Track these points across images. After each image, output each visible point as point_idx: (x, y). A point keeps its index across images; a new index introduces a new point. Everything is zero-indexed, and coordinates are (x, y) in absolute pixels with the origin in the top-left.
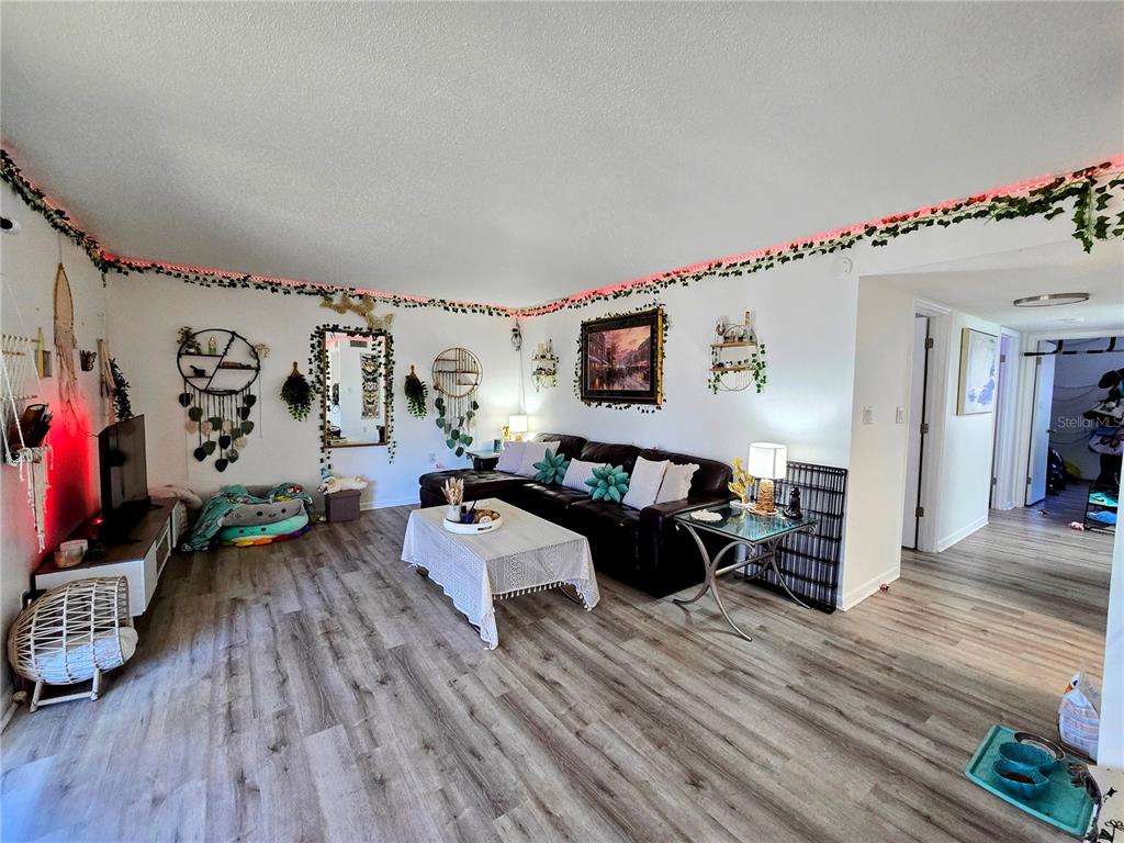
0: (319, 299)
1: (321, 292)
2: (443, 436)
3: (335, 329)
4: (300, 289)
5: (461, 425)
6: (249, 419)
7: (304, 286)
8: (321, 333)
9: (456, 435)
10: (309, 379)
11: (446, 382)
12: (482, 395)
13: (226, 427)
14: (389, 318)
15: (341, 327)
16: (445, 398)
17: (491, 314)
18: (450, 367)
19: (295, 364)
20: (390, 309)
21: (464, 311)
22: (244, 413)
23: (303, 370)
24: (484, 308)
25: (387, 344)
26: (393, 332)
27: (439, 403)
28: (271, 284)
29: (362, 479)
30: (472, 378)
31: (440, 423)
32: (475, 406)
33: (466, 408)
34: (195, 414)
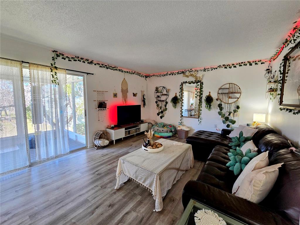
0: (182, 74)
1: (183, 72)
2: (220, 119)
3: (186, 82)
4: (178, 73)
5: (229, 115)
6: (167, 107)
7: (179, 72)
8: (182, 84)
9: (227, 119)
10: (179, 97)
11: (225, 99)
12: (241, 103)
13: (162, 109)
14: (203, 76)
15: (187, 82)
16: (223, 104)
17: (251, 65)
18: (227, 91)
19: (176, 93)
21: (235, 67)
22: (166, 106)
23: (178, 95)
24: (247, 63)
25: (201, 85)
26: (203, 81)
27: (220, 106)
28: (171, 73)
29: (188, 127)
30: (237, 95)
31: (220, 113)
32: (238, 107)
33: (233, 108)
34: (158, 105)
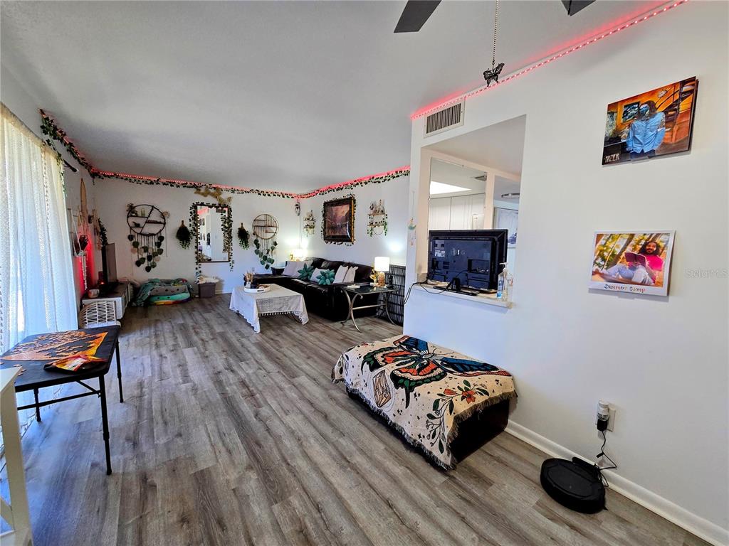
0: (194, 190)
1: (195, 186)
2: (258, 259)
3: (202, 204)
4: (185, 185)
5: (268, 253)
6: (161, 248)
7: (186, 184)
8: (195, 207)
9: (265, 258)
10: (190, 229)
11: (261, 233)
12: (277, 239)
13: (150, 251)
14: (229, 199)
15: (205, 204)
16: (259, 239)
17: (283, 197)
18: (263, 224)
19: (183, 221)
20: (230, 194)
21: (269, 195)
22: (159, 244)
23: (187, 224)
24: (280, 194)
25: (228, 212)
26: (232, 206)
27: (256, 242)
28: (170, 183)
29: (217, 278)
30: (274, 229)
31: (257, 252)
32: (275, 244)
33: (271, 245)
34: (136, 245)
